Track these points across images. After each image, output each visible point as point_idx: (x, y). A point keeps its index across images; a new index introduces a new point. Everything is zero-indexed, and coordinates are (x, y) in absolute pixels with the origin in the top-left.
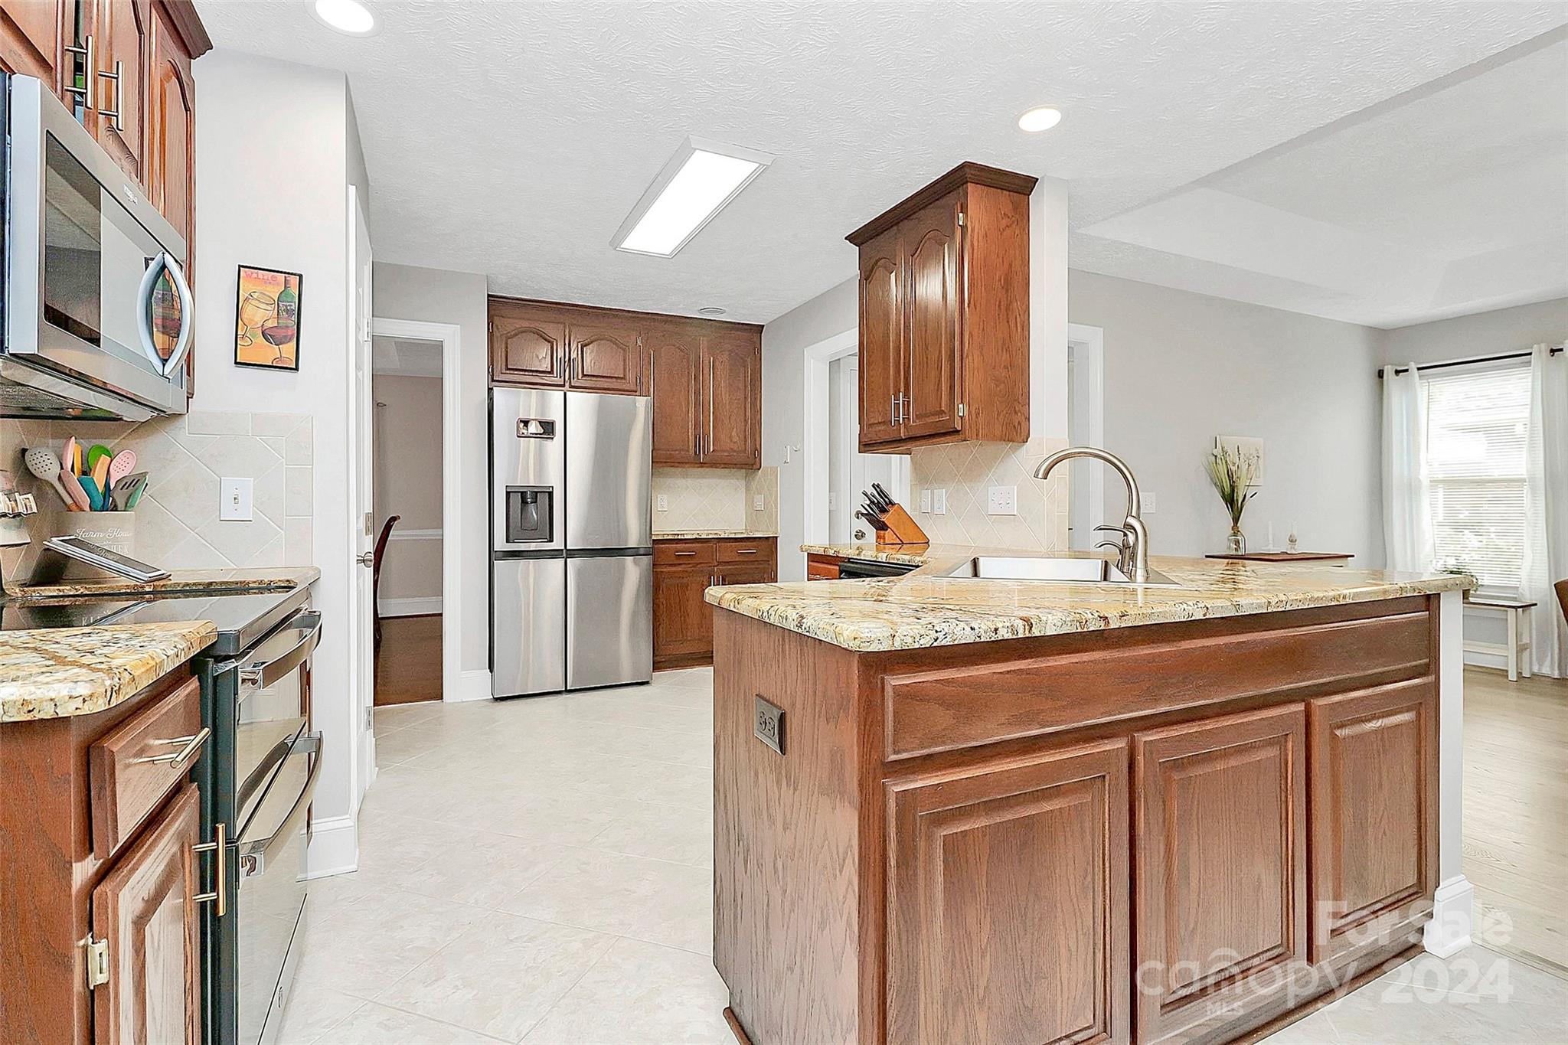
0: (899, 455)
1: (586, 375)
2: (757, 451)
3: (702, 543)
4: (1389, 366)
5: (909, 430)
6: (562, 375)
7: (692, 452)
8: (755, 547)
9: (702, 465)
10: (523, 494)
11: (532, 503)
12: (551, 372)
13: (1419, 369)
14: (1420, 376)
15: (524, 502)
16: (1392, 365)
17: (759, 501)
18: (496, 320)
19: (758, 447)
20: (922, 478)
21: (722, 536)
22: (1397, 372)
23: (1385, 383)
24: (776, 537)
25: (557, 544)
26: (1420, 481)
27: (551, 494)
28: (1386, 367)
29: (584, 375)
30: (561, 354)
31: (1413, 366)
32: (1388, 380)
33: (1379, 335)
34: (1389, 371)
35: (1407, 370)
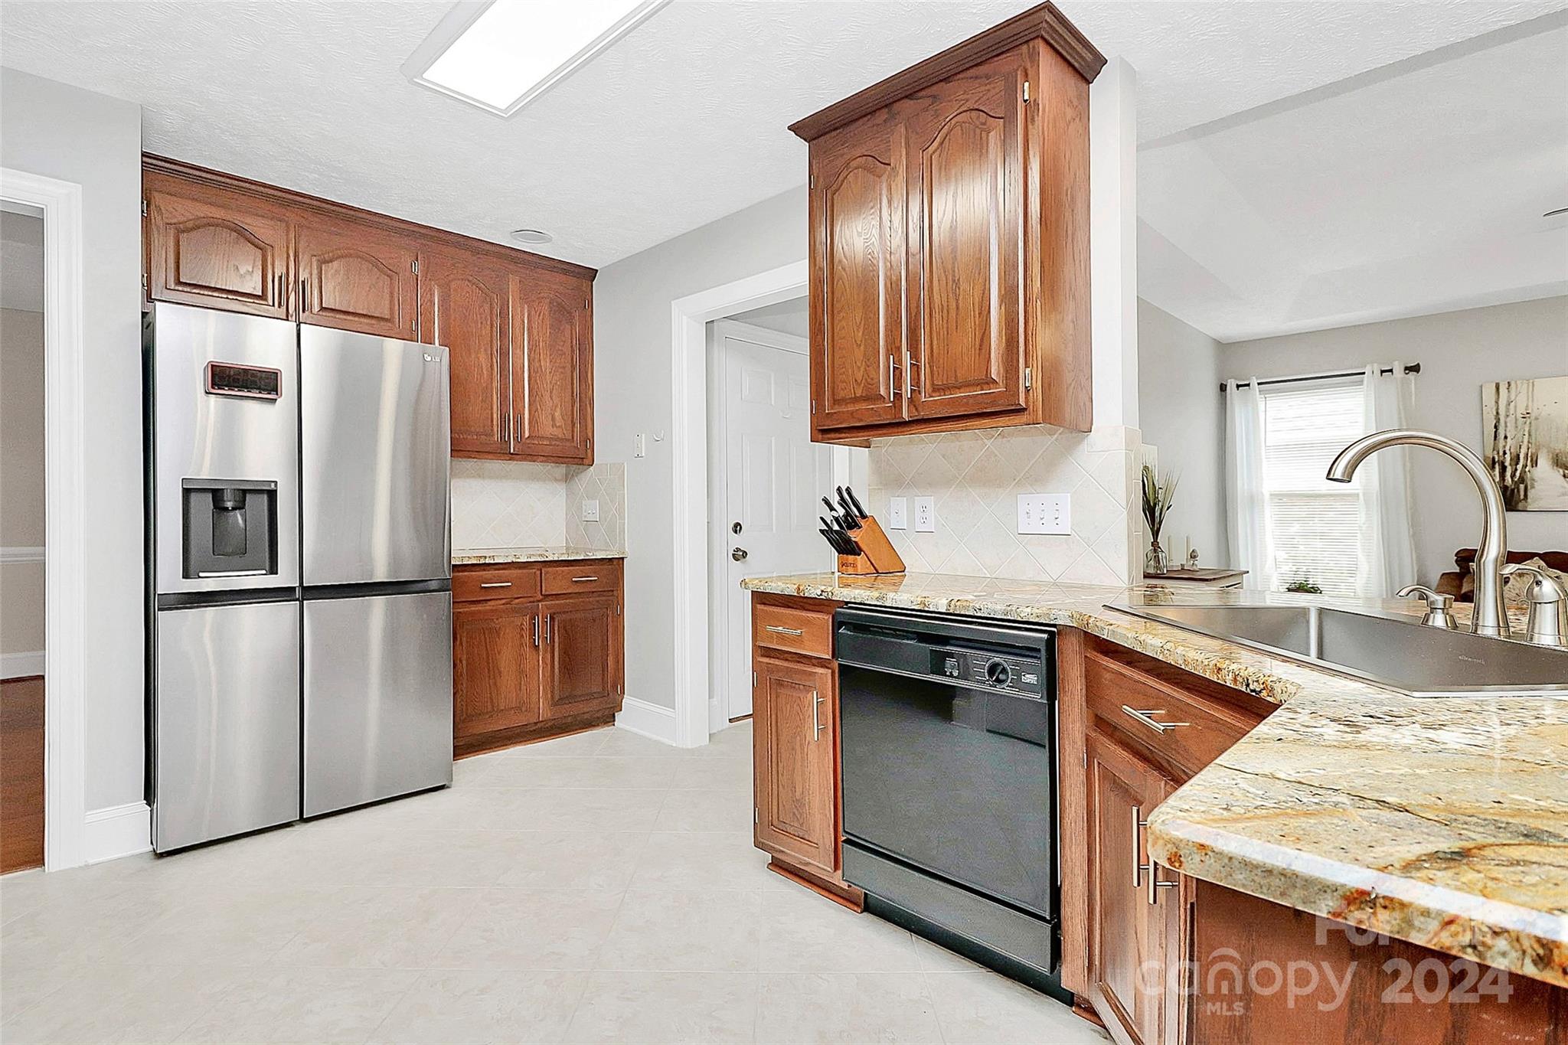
0: (847, 447)
1: (326, 309)
2: (588, 441)
3: (520, 568)
4: (1233, 380)
5: (920, 409)
6: (284, 302)
7: (496, 437)
8: (595, 573)
9: (512, 456)
10: (217, 494)
11: (234, 509)
12: (263, 297)
13: (1259, 384)
14: (1260, 391)
15: (219, 507)
16: (1236, 379)
17: (592, 509)
18: (157, 198)
19: (590, 434)
20: (893, 481)
21: (550, 559)
22: (1238, 386)
23: (1228, 397)
24: (623, 559)
25: (284, 578)
26: (1262, 493)
27: (272, 495)
28: (1229, 381)
29: (323, 309)
30: (280, 270)
31: (1254, 382)
32: (1231, 394)
33: (1225, 349)
34: (1231, 385)
35: (1248, 385)
